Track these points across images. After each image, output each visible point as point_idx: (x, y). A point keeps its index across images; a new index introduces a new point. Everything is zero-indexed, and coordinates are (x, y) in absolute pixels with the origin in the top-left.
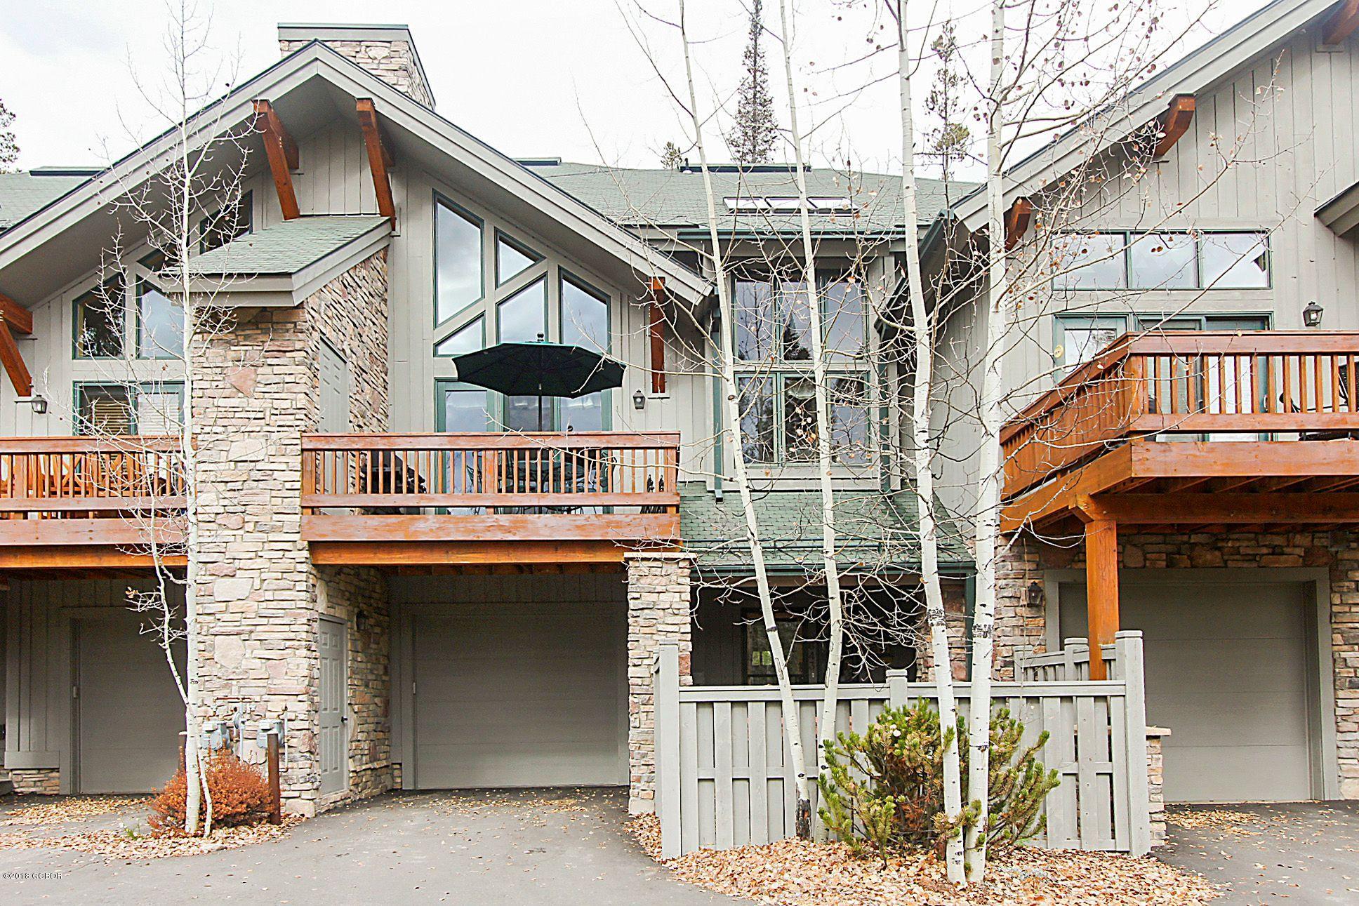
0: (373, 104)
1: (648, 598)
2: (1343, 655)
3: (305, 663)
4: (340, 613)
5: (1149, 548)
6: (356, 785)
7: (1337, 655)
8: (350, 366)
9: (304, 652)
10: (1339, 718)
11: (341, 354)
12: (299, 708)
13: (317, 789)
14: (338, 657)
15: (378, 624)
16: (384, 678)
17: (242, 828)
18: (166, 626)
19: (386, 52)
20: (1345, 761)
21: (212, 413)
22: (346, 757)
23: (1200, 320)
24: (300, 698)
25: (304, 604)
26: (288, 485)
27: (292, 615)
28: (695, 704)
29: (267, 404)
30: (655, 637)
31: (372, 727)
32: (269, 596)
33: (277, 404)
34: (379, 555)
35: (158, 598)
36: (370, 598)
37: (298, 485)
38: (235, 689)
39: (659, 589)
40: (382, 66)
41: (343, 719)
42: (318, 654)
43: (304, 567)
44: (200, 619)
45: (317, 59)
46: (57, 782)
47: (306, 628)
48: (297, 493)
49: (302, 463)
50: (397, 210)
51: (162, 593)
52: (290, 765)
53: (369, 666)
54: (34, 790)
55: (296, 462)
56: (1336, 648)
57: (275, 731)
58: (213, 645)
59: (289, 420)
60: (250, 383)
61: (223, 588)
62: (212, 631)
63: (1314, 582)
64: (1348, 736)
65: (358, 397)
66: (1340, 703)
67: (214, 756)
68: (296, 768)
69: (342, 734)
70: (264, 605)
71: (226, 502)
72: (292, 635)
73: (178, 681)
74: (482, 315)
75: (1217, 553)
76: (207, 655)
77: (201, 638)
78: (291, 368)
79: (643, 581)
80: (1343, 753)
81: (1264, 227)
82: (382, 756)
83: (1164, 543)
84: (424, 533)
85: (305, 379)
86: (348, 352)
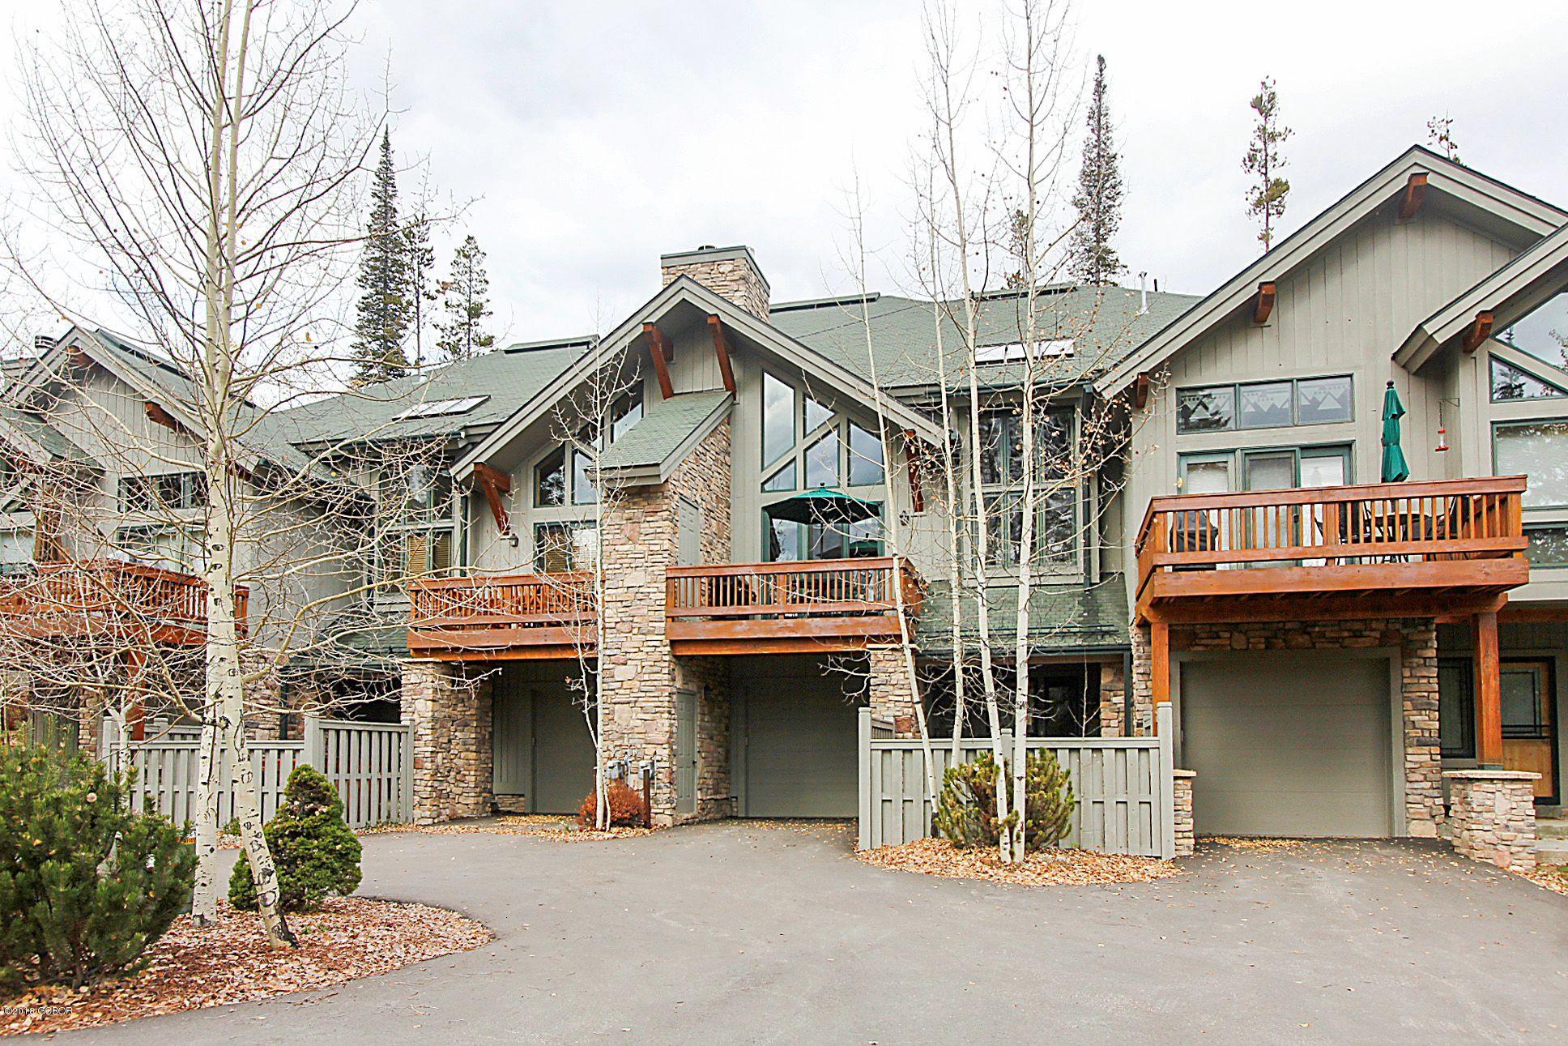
0: (718, 317)
1: (883, 677)
2: (1412, 718)
3: (667, 723)
4: (692, 687)
5: (1251, 634)
6: (703, 809)
7: (1407, 718)
8: (701, 510)
9: (666, 715)
10: (1408, 771)
11: (695, 504)
12: (664, 753)
13: (674, 808)
14: (691, 719)
15: (721, 693)
16: (725, 733)
17: (628, 828)
18: (586, 700)
19: (731, 268)
20: (1413, 806)
21: (614, 555)
22: (696, 788)
23: (1294, 451)
24: (664, 746)
25: (666, 683)
26: (658, 602)
27: (661, 690)
28: (880, 752)
29: (645, 548)
30: (887, 705)
31: (716, 769)
32: (646, 677)
33: (652, 548)
34: (714, 648)
35: (582, 683)
36: (715, 675)
37: (664, 602)
38: (626, 739)
39: (890, 670)
40: (728, 278)
41: (694, 763)
42: (676, 716)
43: (667, 658)
44: (606, 693)
45: (683, 288)
46: (523, 804)
47: (668, 699)
48: (663, 608)
49: (667, 587)
50: (737, 385)
51: (584, 680)
52: (658, 791)
53: (714, 724)
54: (509, 809)
55: (663, 587)
56: (1406, 713)
57: (649, 768)
58: (613, 711)
59: (659, 558)
60: (636, 534)
61: (620, 673)
62: (613, 701)
63: (1388, 659)
64: (1416, 785)
65: (707, 531)
66: (1409, 758)
67: (614, 784)
68: (662, 791)
69: (693, 773)
70: (643, 683)
71: (620, 615)
72: (659, 704)
73: (592, 734)
74: (794, 459)
75: (1306, 637)
76: (610, 717)
77: (606, 706)
78: (660, 523)
79: (880, 664)
80: (1411, 798)
81: (1350, 372)
82: (723, 791)
83: (1264, 629)
84: (739, 633)
85: (669, 530)
86: (699, 501)
